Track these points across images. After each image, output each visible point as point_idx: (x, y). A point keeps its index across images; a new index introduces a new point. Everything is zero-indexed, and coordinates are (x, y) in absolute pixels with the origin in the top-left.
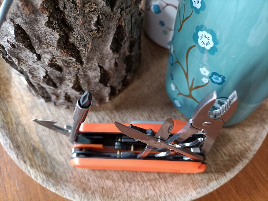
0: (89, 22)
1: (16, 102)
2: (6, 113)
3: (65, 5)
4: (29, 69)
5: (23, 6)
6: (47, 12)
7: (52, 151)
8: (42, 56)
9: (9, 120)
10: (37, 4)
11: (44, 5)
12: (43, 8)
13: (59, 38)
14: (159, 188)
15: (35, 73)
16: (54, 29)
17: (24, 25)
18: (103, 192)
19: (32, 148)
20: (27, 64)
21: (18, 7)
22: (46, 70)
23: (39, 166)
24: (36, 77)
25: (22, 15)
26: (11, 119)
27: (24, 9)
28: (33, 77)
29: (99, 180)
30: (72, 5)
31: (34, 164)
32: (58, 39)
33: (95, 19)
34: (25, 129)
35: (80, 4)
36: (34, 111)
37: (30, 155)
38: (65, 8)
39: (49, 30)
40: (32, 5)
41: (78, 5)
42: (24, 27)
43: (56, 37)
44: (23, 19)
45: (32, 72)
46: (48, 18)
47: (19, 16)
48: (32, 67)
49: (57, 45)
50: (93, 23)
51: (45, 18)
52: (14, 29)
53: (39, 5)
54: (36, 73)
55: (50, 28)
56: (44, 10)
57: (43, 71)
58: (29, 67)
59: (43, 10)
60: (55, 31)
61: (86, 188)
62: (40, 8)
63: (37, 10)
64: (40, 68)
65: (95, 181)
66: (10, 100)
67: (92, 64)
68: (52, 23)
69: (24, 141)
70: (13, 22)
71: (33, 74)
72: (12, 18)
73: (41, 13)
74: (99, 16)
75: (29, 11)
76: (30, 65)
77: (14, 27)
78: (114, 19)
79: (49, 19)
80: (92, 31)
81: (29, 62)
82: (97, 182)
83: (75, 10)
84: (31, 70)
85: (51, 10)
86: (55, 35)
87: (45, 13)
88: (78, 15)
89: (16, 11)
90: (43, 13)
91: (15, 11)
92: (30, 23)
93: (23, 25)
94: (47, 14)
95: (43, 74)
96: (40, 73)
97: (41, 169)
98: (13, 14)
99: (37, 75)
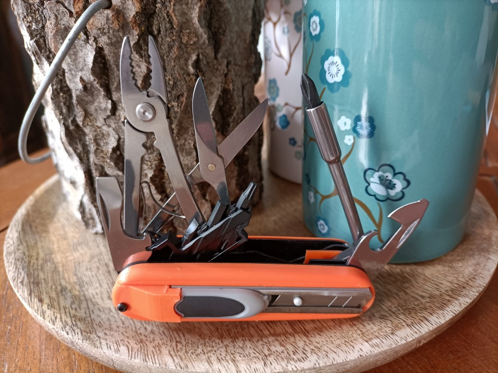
0: (187, 60)
1: (53, 238)
2: (31, 246)
3: (160, 27)
4: (95, 133)
5: (114, 17)
6: (138, 29)
7: (93, 295)
8: (119, 106)
9: (34, 254)
10: (130, 15)
11: (137, 18)
12: (135, 22)
13: (146, 72)
14: (293, 344)
15: (102, 144)
16: (142, 57)
17: (108, 47)
18: (177, 346)
19: (59, 288)
20: (96, 124)
21: (108, 19)
22: (119, 136)
23: (65, 308)
24: (102, 151)
25: (109, 32)
26: (38, 254)
27: (113, 22)
28: (97, 149)
29: (171, 333)
30: (168, 25)
31: (56, 304)
32: (144, 74)
33: (194, 57)
34: (55, 267)
35: (178, 25)
36: (79, 248)
37: (54, 295)
38: (159, 31)
39: (136, 58)
40: (124, 17)
41: (175, 26)
42: (106, 52)
43: (142, 71)
44: (109, 38)
45: (99, 141)
46: (137, 37)
47: (105, 34)
48: (100, 131)
49: (142, 84)
50: (190, 62)
51: (135, 37)
52: (94, 53)
53: (132, 16)
54: (104, 143)
55: (137, 53)
56: (136, 26)
57: (115, 138)
58: (95, 131)
59: (134, 25)
60: (144, 60)
61: (144, 340)
62: (131, 21)
63: (128, 23)
64: (111, 134)
65: (165, 334)
66: (44, 235)
67: (186, 140)
68: (141, 49)
69: (50, 279)
70: (96, 43)
71: (98, 144)
72: (97, 36)
73: (132, 28)
74: (198, 55)
75: (118, 25)
76: (99, 127)
77: (96, 50)
78: (218, 72)
79: (139, 40)
80: (189, 75)
81: (98, 122)
82: (167, 335)
83: (171, 34)
84: (98, 137)
85: (143, 28)
86: (142, 67)
87: (136, 29)
88: (173, 40)
89: (104, 25)
90: (133, 29)
91: (103, 23)
92: (116, 44)
93: (106, 47)
94: (138, 31)
95: (113, 143)
96: (110, 142)
97: (67, 311)
98: (100, 29)
99: (104, 147)
